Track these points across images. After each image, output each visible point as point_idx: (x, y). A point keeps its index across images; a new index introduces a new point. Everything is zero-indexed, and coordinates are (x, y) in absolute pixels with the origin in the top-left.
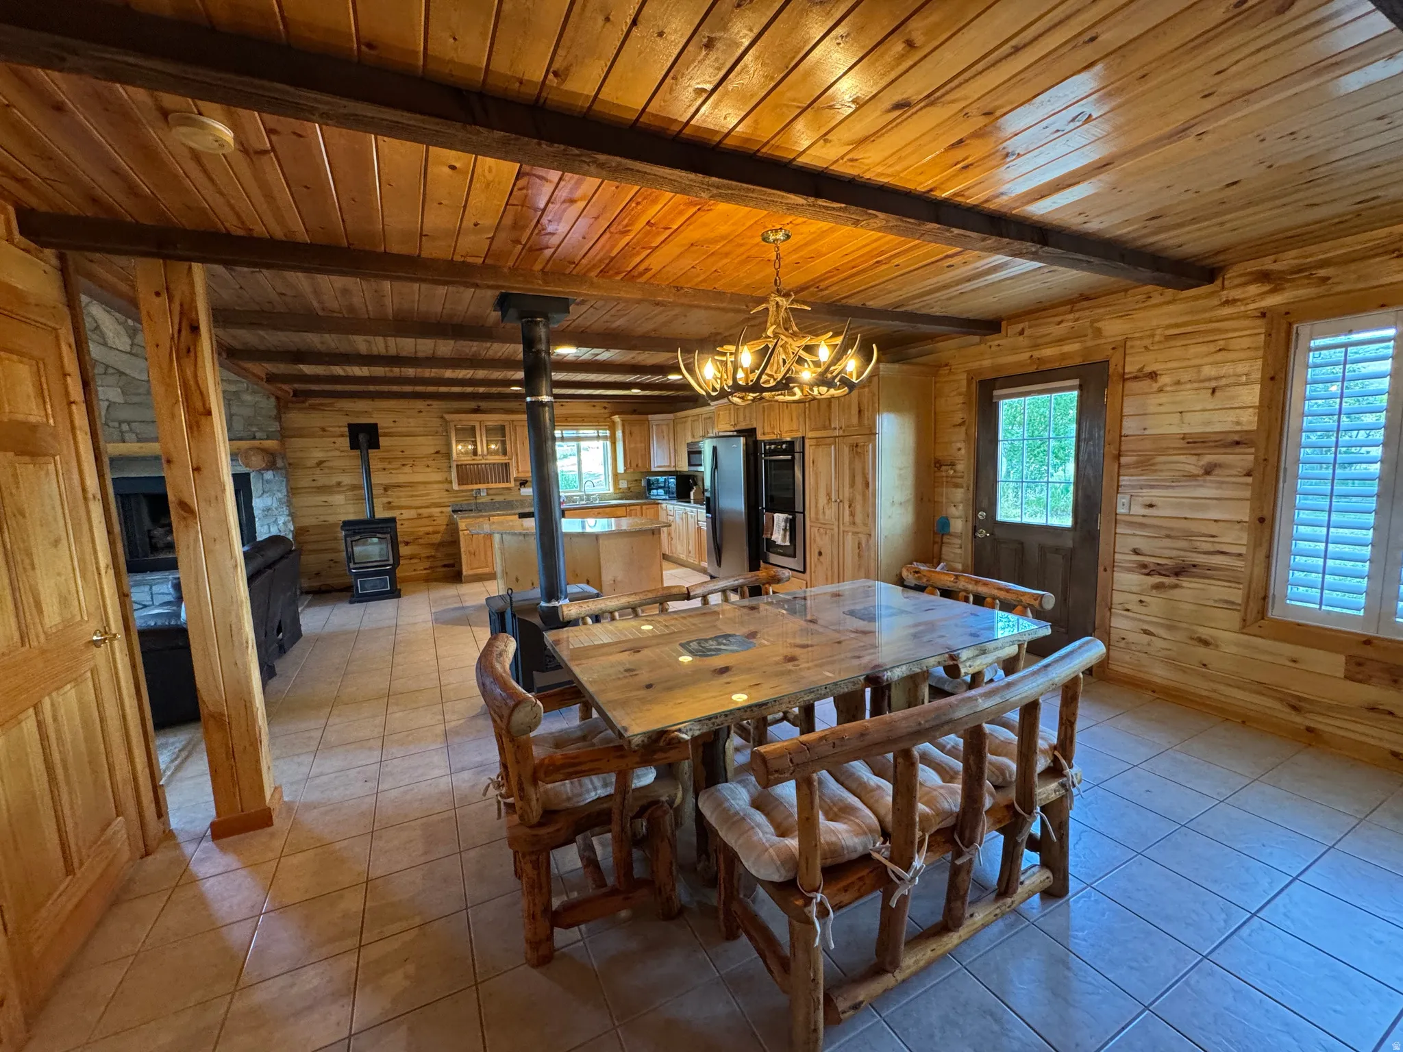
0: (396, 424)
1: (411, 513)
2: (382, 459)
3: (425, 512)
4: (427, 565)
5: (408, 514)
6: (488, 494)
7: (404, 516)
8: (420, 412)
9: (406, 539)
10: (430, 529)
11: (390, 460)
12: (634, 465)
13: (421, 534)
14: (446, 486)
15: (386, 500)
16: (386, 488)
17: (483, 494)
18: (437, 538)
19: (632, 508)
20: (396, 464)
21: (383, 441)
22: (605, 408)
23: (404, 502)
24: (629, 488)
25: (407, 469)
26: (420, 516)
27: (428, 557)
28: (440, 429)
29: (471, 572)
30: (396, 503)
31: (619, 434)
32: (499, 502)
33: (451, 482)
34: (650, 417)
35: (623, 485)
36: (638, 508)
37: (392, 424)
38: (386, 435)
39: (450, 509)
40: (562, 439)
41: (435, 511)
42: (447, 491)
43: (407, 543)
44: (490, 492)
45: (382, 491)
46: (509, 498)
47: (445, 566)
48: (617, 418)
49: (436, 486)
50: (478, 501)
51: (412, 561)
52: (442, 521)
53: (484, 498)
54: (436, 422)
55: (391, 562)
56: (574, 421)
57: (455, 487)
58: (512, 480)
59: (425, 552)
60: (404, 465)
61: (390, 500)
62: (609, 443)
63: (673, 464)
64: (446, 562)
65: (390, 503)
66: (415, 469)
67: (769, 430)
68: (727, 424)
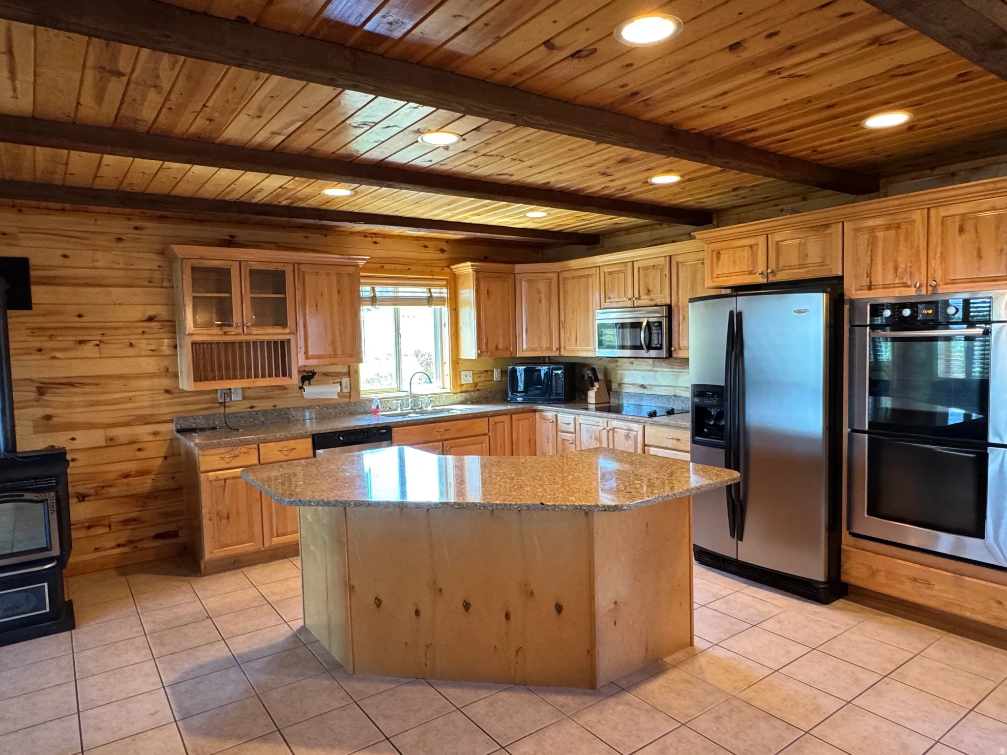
0: (67, 262)
1: (97, 437)
2: (36, 331)
3: (122, 433)
4: (124, 536)
5: (84, 439)
6: (244, 398)
7: (77, 444)
8: (119, 240)
9: (81, 489)
10: (132, 466)
11: (51, 333)
12: (492, 347)
13: (111, 476)
14: (166, 383)
15: (39, 412)
16: (42, 389)
17: (236, 397)
18: (145, 484)
19: (497, 419)
20: (67, 340)
21: (38, 294)
22: (442, 251)
23: (79, 416)
24: (476, 385)
25: (88, 350)
26: (111, 442)
27: (126, 522)
28: (157, 275)
29: (220, 553)
30: (62, 415)
31: (467, 294)
32: (265, 412)
33: (176, 376)
34: (518, 268)
35: (467, 379)
36: (506, 419)
37: (60, 261)
38: (46, 281)
39: (172, 427)
40: (374, 301)
41: (143, 431)
42: (167, 391)
43: (82, 497)
44: (249, 393)
45: (34, 395)
46: (281, 404)
47: (158, 536)
48: (466, 268)
49: (147, 383)
50: (228, 410)
51: (93, 532)
52: (155, 451)
53: (238, 404)
54: (148, 262)
55: (56, 551)
56: (395, 271)
57: (186, 383)
58: (295, 372)
59: (117, 512)
60: (81, 342)
61: (49, 411)
62: (445, 310)
63: (555, 346)
64: (162, 529)
65: (48, 417)
66: (107, 350)
67: (890, 279)
68: (743, 273)
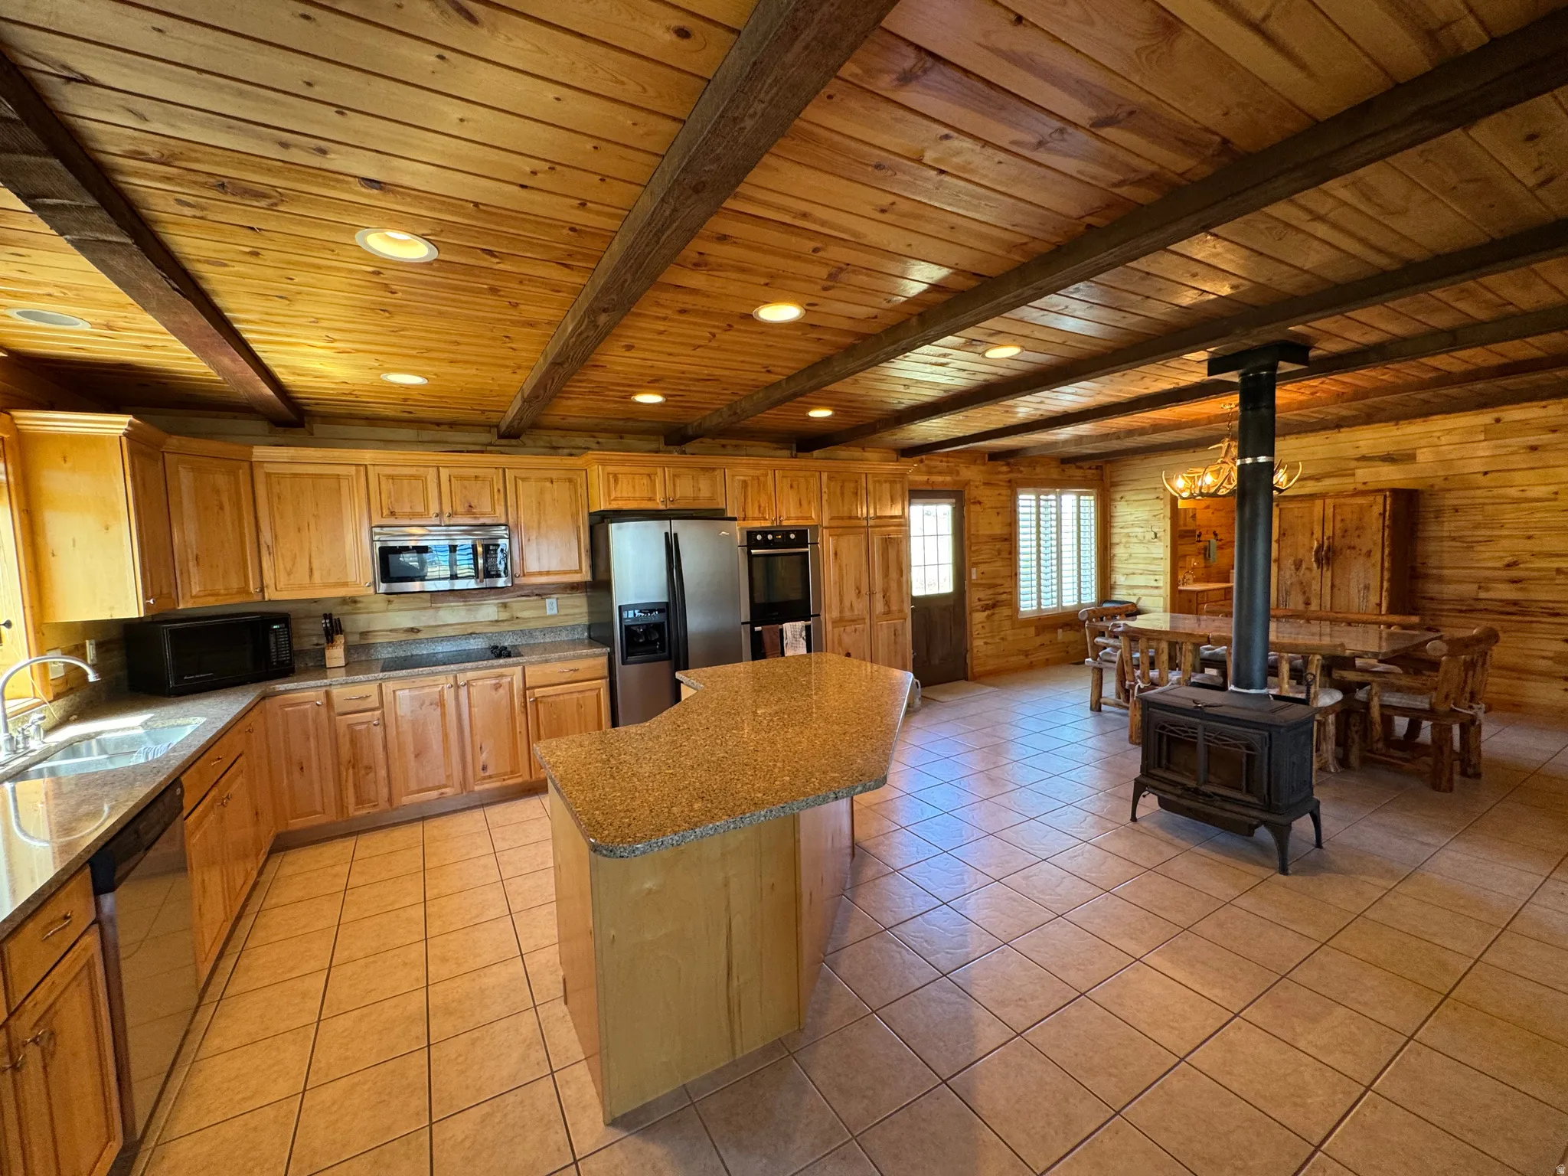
63: (255, 584)
67: (756, 515)
68: (643, 499)
